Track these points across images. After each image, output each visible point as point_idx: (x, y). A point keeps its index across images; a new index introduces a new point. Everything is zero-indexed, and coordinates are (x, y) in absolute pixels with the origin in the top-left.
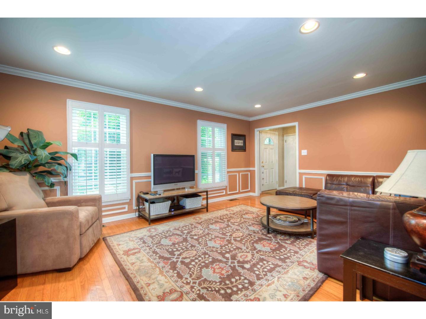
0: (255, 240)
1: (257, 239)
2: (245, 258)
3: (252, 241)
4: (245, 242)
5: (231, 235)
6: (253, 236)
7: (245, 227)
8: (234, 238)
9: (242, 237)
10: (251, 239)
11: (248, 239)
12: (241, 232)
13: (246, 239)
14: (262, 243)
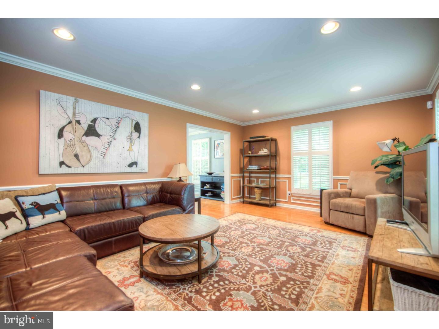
0: (229, 245)
1: (226, 246)
2: (235, 232)
3: (230, 243)
4: (237, 242)
5: (254, 248)
6: (230, 248)
7: (241, 260)
8: (250, 246)
9: (242, 247)
10: (232, 246)
11: (235, 245)
12: (244, 252)
13: (237, 245)
14: (222, 243)
